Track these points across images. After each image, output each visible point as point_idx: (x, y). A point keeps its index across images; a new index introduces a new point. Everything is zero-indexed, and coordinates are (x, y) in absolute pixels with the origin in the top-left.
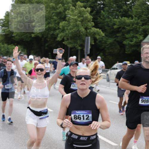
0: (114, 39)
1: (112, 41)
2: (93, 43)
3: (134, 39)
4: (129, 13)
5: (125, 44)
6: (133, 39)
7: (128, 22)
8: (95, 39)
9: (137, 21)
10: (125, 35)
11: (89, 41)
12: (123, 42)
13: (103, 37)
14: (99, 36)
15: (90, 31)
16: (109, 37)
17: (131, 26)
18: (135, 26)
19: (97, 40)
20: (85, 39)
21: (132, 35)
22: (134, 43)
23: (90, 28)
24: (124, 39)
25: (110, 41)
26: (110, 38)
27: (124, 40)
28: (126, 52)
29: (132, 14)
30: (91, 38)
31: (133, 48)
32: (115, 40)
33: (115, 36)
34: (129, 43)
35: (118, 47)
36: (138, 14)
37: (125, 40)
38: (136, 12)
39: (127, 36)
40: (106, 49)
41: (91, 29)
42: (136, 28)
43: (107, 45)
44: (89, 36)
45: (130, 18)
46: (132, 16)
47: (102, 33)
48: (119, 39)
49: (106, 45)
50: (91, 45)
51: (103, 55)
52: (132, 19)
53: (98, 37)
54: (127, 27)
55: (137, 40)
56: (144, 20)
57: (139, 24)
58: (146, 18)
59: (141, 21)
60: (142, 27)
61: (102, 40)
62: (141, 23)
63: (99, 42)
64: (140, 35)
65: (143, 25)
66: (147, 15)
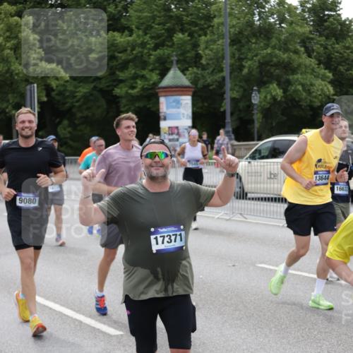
0: (92, 85)
1: (87, 91)
2: (45, 99)
3: (139, 82)
4: (123, 21)
5: (118, 95)
6: (136, 83)
7: (120, 42)
8: (48, 90)
9: (141, 39)
10: (117, 73)
11: (35, 94)
12: (113, 90)
13: (67, 81)
14: (57, 82)
16: (79, 83)
17: (129, 52)
18: (138, 50)
19: (53, 90)
20: (26, 90)
21: (133, 71)
22: (138, 92)
24: (115, 84)
25: (84, 89)
26: (81, 84)
27: (115, 86)
29: (129, 24)
30: (38, 87)
31: (137, 105)
32: (95, 88)
35: (103, 102)
36: (143, 23)
37: (117, 85)
38: (139, 17)
39: (122, 75)
40: (74, 110)
42: (142, 56)
43: (77, 102)
44: (33, 83)
46: (128, 27)
48: (103, 85)
49: (75, 100)
50: (40, 103)
51: (69, 126)
52: (130, 36)
53: (54, 84)
54: (120, 55)
55: (146, 83)
56: (158, 36)
57: (148, 46)
58: (163, 31)
59: (152, 38)
60: (154, 53)
61: (65, 90)
62: (151, 42)
63: (57, 94)
64: (152, 70)
65: (156, 47)
66: (164, 24)
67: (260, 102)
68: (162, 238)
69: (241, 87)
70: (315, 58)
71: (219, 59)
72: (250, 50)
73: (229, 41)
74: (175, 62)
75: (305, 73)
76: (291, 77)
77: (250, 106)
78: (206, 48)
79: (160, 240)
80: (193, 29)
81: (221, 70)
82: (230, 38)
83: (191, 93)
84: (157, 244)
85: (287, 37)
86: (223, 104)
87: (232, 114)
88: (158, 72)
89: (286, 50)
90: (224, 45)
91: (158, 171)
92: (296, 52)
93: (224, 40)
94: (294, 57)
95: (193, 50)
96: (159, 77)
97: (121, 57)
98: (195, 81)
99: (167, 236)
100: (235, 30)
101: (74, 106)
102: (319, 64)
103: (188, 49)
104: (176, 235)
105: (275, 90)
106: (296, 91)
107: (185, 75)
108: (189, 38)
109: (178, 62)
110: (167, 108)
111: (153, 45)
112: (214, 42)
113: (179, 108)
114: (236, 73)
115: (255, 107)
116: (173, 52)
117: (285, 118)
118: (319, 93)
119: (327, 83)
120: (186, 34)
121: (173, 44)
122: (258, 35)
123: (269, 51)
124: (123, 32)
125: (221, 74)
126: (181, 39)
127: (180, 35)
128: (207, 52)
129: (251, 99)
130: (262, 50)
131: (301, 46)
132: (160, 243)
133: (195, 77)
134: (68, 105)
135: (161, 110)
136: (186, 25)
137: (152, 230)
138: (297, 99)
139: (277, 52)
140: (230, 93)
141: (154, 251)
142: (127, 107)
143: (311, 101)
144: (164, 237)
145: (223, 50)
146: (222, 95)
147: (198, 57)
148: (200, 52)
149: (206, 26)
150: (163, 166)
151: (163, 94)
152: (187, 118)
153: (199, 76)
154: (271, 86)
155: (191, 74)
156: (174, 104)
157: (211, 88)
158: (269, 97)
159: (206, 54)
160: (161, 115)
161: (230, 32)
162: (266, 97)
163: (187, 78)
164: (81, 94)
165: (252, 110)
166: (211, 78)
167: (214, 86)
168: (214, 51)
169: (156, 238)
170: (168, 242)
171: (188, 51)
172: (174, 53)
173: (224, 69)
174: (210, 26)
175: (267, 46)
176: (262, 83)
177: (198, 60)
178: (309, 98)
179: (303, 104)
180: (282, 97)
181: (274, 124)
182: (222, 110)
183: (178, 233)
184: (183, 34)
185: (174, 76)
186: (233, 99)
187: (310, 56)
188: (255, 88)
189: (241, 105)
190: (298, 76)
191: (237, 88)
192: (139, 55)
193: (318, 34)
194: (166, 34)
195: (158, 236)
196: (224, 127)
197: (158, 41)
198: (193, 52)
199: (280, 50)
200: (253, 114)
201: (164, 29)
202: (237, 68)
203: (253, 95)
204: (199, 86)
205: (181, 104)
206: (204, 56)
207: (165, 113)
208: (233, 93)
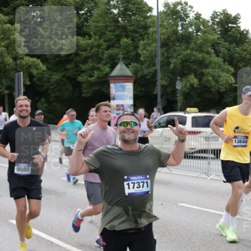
0: (62, 74)
1: (59, 78)
2: (28, 83)
3: (96, 72)
4: (85, 29)
5: (80, 81)
6: (94, 73)
7: (82, 43)
8: (31, 76)
9: (98, 42)
10: (80, 65)
11: (21, 79)
12: (77, 78)
13: (44, 71)
14: (37, 71)
15: (21, 63)
16: (53, 72)
17: (88, 51)
18: (95, 49)
19: (34, 77)
20: (15, 76)
21: (91, 65)
22: (95, 79)
23: (20, 56)
24: (78, 73)
25: (56, 77)
26: (54, 73)
27: (79, 75)
28: (83, 95)
29: (89, 30)
30: (23, 74)
31: (94, 88)
32: (64, 75)
33: (63, 68)
34: (87, 80)
35: (70, 87)
36: (99, 31)
37: (80, 74)
38: (96, 27)
39: (83, 67)
40: (49, 91)
41: (22, 58)
42: (98, 54)
43: (52, 85)
44: (20, 72)
47: (41, 64)
48: (70, 74)
49: (50, 84)
50: (25, 85)
51: (46, 102)
52: (90, 39)
53: (35, 72)
54: (82, 53)
55: (101, 73)
56: (110, 40)
57: (102, 47)
58: (113, 37)
59: (105, 41)
60: (106, 52)
61: (43, 77)
62: (104, 44)
63: (37, 80)
64: (105, 64)
65: (108, 48)
66: (114, 31)
67: (182, 88)
69: (168, 77)
71: (153, 57)
72: (175, 51)
73: (160, 44)
74: (121, 59)
75: (215, 68)
77: (175, 91)
78: (144, 49)
79: (131, 186)
80: (135, 35)
81: (155, 65)
83: (133, 81)
85: (202, 42)
86: (155, 90)
87: (162, 96)
88: (109, 65)
89: (201, 51)
90: (156, 47)
92: (208, 53)
93: (157, 44)
95: (134, 50)
96: (110, 69)
97: (83, 54)
98: (135, 73)
99: (137, 183)
101: (49, 89)
102: (224, 62)
103: (131, 49)
104: (144, 183)
105: (193, 80)
106: (208, 81)
107: (128, 68)
108: (131, 42)
109: (123, 58)
110: (116, 92)
111: (105, 46)
112: (150, 45)
113: (124, 91)
114: (165, 68)
115: (178, 91)
116: (120, 51)
117: (200, 100)
118: (225, 82)
119: (230, 75)
120: (130, 39)
121: (120, 46)
122: (181, 40)
123: (189, 52)
124: (85, 36)
125: (154, 68)
126: (126, 43)
127: (125, 40)
128: (144, 52)
129: (175, 86)
130: (184, 51)
131: (211, 49)
133: (136, 69)
134: (44, 88)
135: (111, 93)
136: (129, 33)
137: (126, 177)
138: (208, 86)
139: (194, 52)
140: (161, 81)
141: (127, 194)
143: (218, 88)
144: (134, 183)
145: (156, 50)
146: (155, 83)
147: (138, 55)
148: (139, 52)
150: (133, 132)
151: (113, 81)
152: (130, 99)
153: (139, 69)
154: (190, 77)
155: (133, 67)
156: (120, 88)
157: (147, 77)
158: (188, 84)
159: (144, 53)
160: (111, 96)
161: (161, 38)
162: (186, 84)
163: (130, 70)
164: (54, 80)
165: (176, 94)
166: (147, 70)
167: (149, 76)
168: (150, 51)
169: (128, 184)
171: (131, 51)
172: (121, 52)
173: (157, 65)
174: (146, 34)
175: (187, 48)
176: (184, 75)
177: (138, 57)
178: (217, 85)
179: (213, 90)
180: (198, 85)
182: (155, 93)
184: (127, 39)
185: (121, 69)
186: (162, 86)
188: (178, 78)
189: (169, 90)
190: (209, 70)
191: (165, 78)
192: (96, 53)
193: (224, 40)
194: (115, 39)
195: (130, 183)
196: (156, 105)
197: (110, 44)
198: (135, 52)
199: (196, 51)
200: (177, 97)
201: (114, 35)
202: (166, 64)
203: (177, 83)
204: (138, 76)
205: (125, 89)
206: (142, 55)
207: (114, 95)
208: (163, 82)
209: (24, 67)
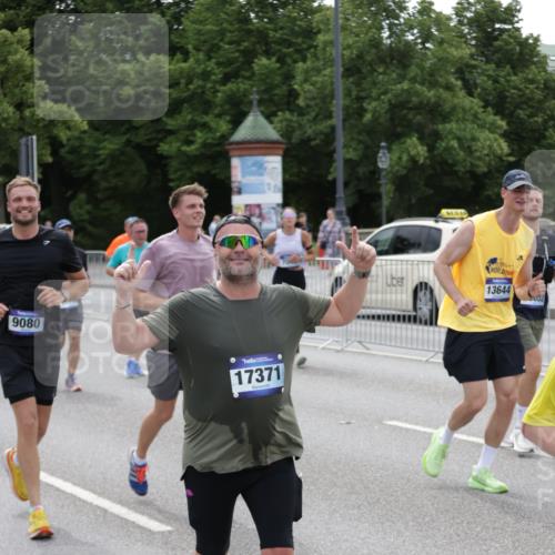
0: (124, 139)
1: (116, 147)
2: (50, 159)
3: (199, 134)
4: (174, 38)
5: (165, 153)
6: (194, 135)
8: (55, 145)
9: (203, 66)
10: (164, 119)
11: (33, 152)
12: (157, 146)
13: (85, 132)
14: (68, 132)
15: (33, 114)
16: (105, 133)
17: (182, 86)
18: (197, 82)
19: (63, 146)
20: (19, 145)
21: (189, 117)
22: (197, 149)
24: (160, 136)
25: (111, 145)
26: (107, 136)
27: (161, 140)
29: (183, 42)
30: (38, 140)
31: (196, 169)
32: (128, 142)
33: (126, 126)
34: (179, 150)
35: (141, 166)
36: (205, 42)
37: (165, 137)
38: (199, 32)
39: (172, 123)
40: (96, 177)
42: (203, 92)
43: (101, 164)
44: (31, 134)
45: (179, 56)
46: (182, 47)
48: (141, 138)
49: (97, 161)
50: (41, 165)
51: (88, 202)
52: (185, 61)
53: (63, 135)
55: (210, 135)
56: (230, 62)
57: (213, 77)
58: (237, 54)
59: (219, 64)
60: (222, 88)
61: (81, 146)
62: (217, 71)
63: (69, 152)
64: (219, 116)
65: (226, 79)
66: (238, 43)
67: (390, 165)
68: (248, 374)
69: (360, 142)
70: (480, 96)
71: (326, 98)
72: (375, 84)
73: (341, 69)
74: (255, 103)
75: (464, 120)
76: (440, 127)
77: (375, 172)
78: (306, 81)
79: (245, 377)
80: (285, 50)
81: (329, 116)
82: (343, 66)
83: (281, 152)
84: (240, 383)
85: (434, 64)
86: (332, 170)
87: (346, 185)
88: (228, 118)
89: (433, 84)
90: (333, 75)
91: (240, 267)
92: (449, 88)
93: (334, 69)
94: (445, 95)
95: (284, 83)
96: (230, 126)
97: (170, 94)
98: (287, 133)
99: (257, 371)
100: (352, 53)
101: (94, 171)
102: (485, 107)
103: (276, 82)
104: (271, 369)
105: (415, 147)
106: (448, 149)
107: (271, 122)
108: (278, 65)
109: (260, 102)
110: (243, 176)
111: (220, 76)
112: (318, 71)
113: (261, 175)
114: (352, 121)
115: (384, 173)
116: (252, 86)
117: (431, 192)
118: (486, 152)
119: (497, 136)
120: (274, 59)
121: (253, 74)
122: (388, 60)
123: (405, 85)
124: (174, 55)
125: (330, 122)
126: (266, 67)
127: (264, 61)
128: (307, 87)
129: (376, 162)
130: (395, 84)
131: (457, 79)
132: (245, 381)
133: (287, 125)
134: (85, 169)
135: (233, 179)
136: (273, 45)
137: (233, 360)
138: (450, 161)
139: (418, 86)
140: (343, 151)
141: (236, 395)
142: (179, 173)
143: (472, 164)
144: (251, 372)
145: (332, 83)
146: (331, 155)
147: (293, 94)
148: (296, 87)
149: (305, 46)
150: (249, 258)
151: (237, 153)
152: (274, 191)
153: (296, 125)
154: (409, 141)
155: (281, 121)
156: (254, 168)
157: (313, 143)
158: (405, 158)
159: (305, 90)
160: (234, 185)
161: (343, 55)
162: (400, 158)
163: (275, 128)
164: (106, 152)
165: (379, 179)
166: (314, 127)
167: (318, 141)
168: (318, 85)
169: (239, 374)
170: (257, 380)
171: (277, 86)
172: (255, 89)
173: (334, 114)
174: (310, 47)
175: (402, 78)
176: (394, 137)
177: (292, 99)
178: (469, 159)
179: (460, 168)
180: (426, 158)
181: (413, 201)
182: (330, 178)
183: (274, 366)
184: (269, 59)
185: (254, 125)
186: (347, 162)
187: (470, 94)
188: (383, 144)
189: (361, 170)
190: (452, 126)
191: (354, 144)
192: (199, 91)
193: (484, 59)
194: (241, 59)
195: (242, 370)
196: (333, 205)
197: (228, 70)
198: (285, 88)
199: (422, 84)
200: (380, 185)
201: (238, 51)
202: (354, 113)
203: (380, 155)
204: (294, 141)
205: (266, 169)
206: (302, 93)
207: (239, 182)
208: (348, 152)
209: (41, 125)
